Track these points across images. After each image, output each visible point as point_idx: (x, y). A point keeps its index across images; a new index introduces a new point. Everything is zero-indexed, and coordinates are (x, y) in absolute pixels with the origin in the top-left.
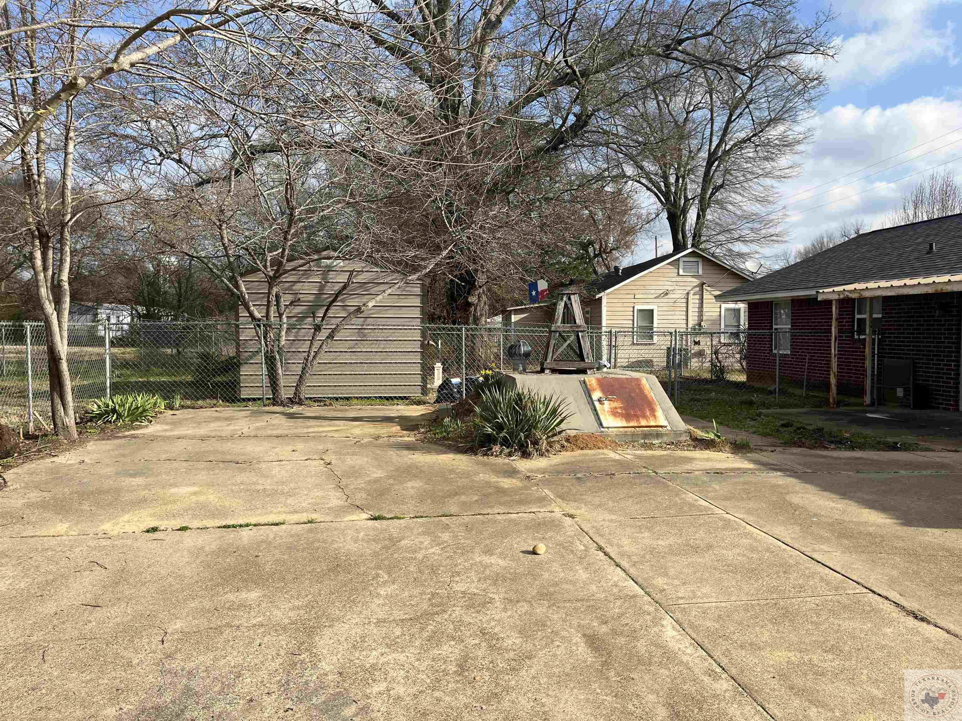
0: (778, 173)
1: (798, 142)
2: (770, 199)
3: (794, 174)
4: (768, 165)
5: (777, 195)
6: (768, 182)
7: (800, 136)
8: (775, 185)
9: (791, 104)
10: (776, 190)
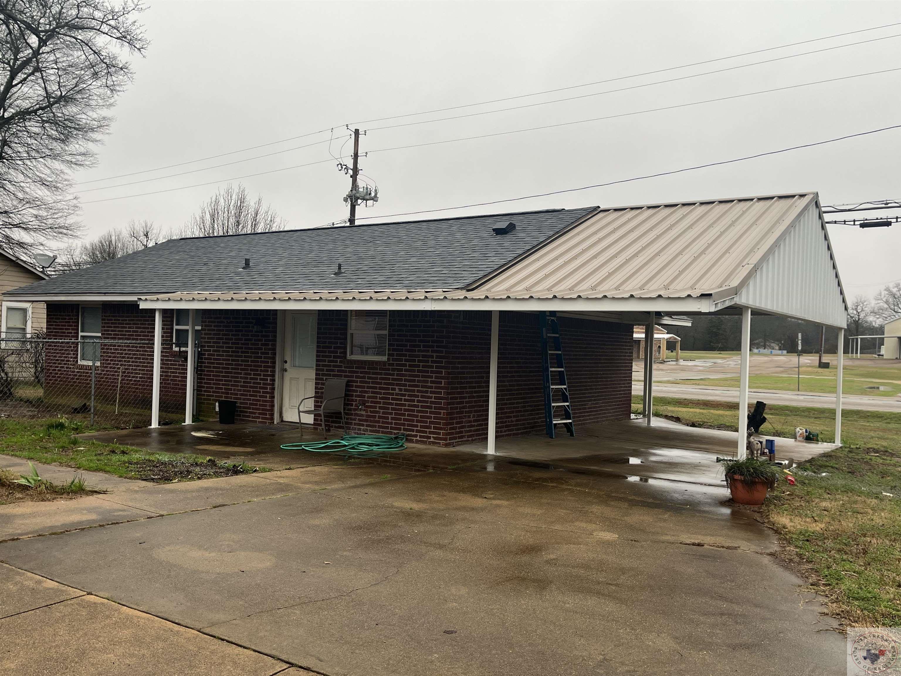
0: (69, 158)
1: (92, 130)
2: (58, 185)
3: (87, 163)
4: (57, 146)
5: (66, 182)
6: (57, 165)
7: (94, 122)
8: (66, 171)
9: (85, 86)
10: (66, 177)
